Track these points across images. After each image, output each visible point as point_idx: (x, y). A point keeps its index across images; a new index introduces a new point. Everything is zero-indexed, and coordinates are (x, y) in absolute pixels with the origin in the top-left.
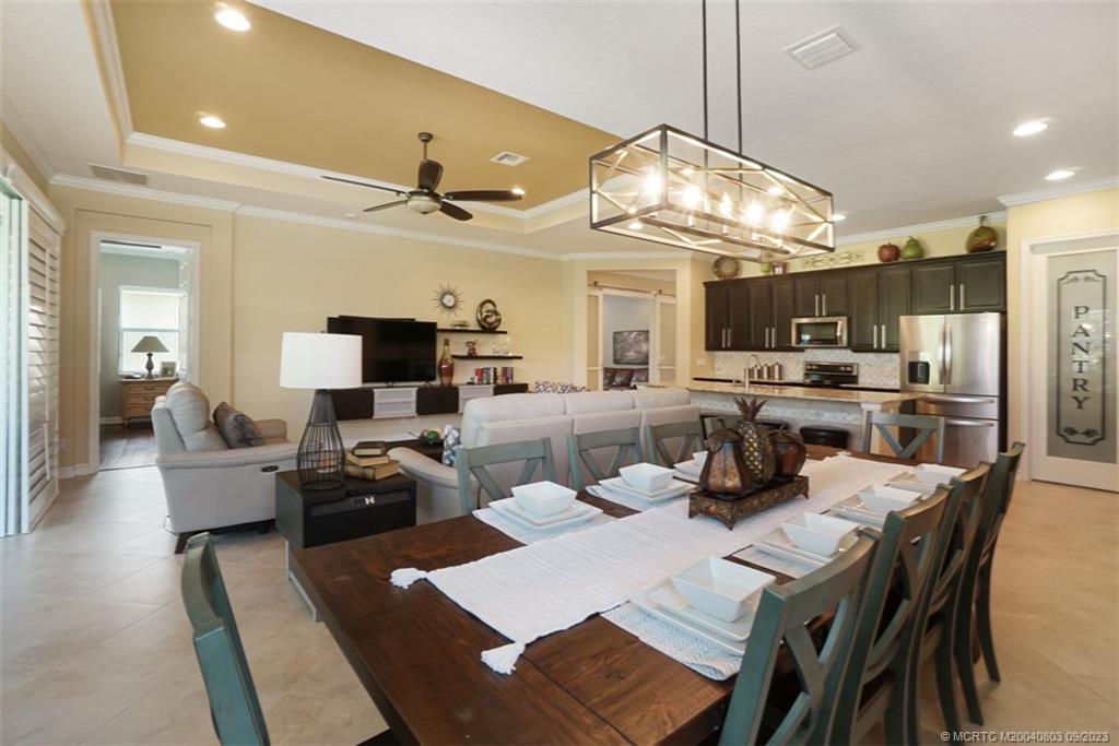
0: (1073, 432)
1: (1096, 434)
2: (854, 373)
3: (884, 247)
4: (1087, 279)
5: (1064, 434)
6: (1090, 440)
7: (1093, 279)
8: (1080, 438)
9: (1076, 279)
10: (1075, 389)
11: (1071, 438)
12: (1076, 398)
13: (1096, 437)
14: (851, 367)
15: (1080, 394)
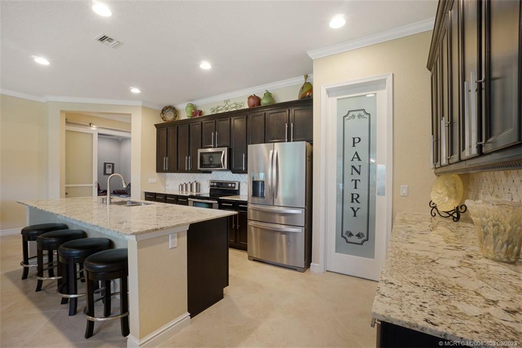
0: (351, 235)
1: (363, 236)
2: (237, 188)
3: (251, 97)
4: (359, 116)
5: (346, 236)
6: (360, 241)
7: (362, 117)
8: (354, 239)
9: (353, 116)
10: (352, 202)
11: (349, 239)
12: (353, 208)
13: (363, 239)
14: (235, 184)
15: (355, 205)
